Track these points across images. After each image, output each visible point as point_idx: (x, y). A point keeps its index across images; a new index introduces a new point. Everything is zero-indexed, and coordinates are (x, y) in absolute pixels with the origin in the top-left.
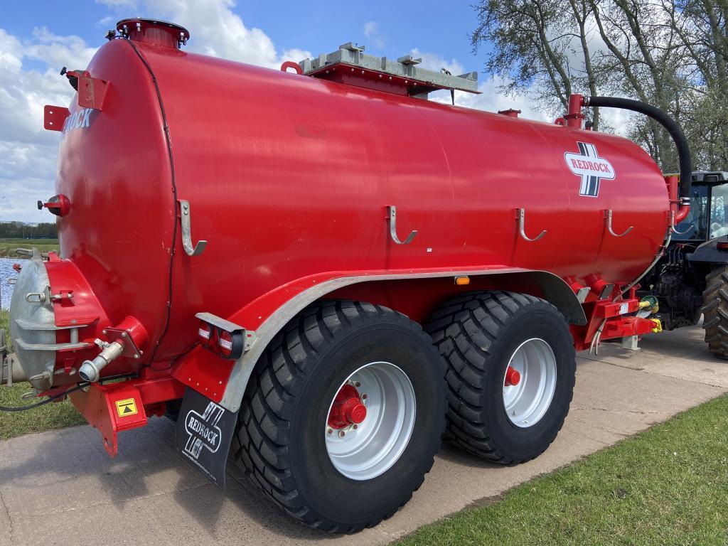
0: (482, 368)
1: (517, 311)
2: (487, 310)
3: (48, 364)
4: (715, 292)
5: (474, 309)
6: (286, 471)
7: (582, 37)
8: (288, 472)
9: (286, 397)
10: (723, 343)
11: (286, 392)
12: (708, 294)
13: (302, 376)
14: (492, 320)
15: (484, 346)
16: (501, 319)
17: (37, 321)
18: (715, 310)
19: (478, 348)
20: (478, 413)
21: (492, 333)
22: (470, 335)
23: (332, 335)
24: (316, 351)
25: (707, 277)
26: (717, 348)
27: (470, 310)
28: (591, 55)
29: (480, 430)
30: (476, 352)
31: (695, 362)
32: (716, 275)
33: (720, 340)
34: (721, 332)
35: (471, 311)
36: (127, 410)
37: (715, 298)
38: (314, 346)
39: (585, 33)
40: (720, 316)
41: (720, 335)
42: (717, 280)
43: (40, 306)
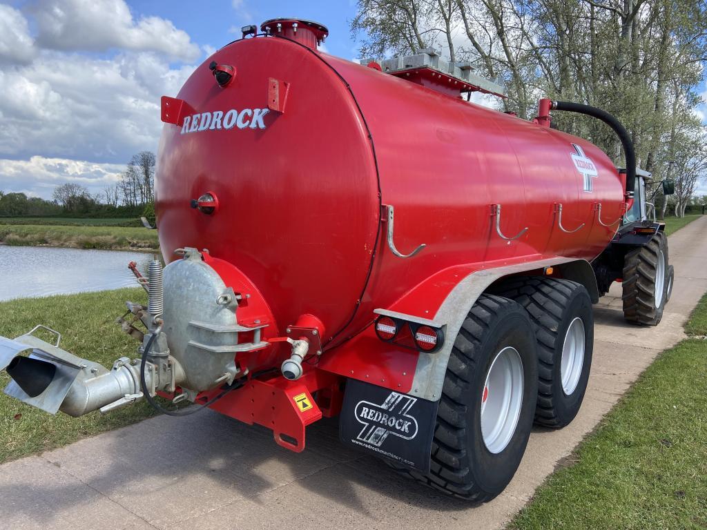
0: (553, 346)
1: (572, 295)
2: (546, 295)
3: (228, 365)
4: (634, 269)
5: (532, 294)
6: (462, 451)
7: (448, 33)
8: (464, 452)
9: (461, 384)
10: (638, 311)
11: (461, 379)
12: (627, 271)
13: (472, 364)
14: (554, 304)
15: (553, 327)
16: (561, 302)
17: (219, 322)
18: (633, 284)
19: (547, 329)
20: (550, 386)
21: (557, 315)
22: (537, 317)
23: (487, 325)
24: (479, 341)
25: (626, 256)
26: (633, 315)
27: (528, 296)
28: (455, 49)
29: (549, 400)
30: (545, 332)
31: (616, 328)
32: (633, 256)
33: (636, 309)
34: (638, 302)
35: (530, 296)
36: (305, 405)
37: (634, 274)
38: (476, 336)
39: (451, 29)
40: (638, 289)
41: (637, 305)
42: (635, 259)
43: (223, 308)
